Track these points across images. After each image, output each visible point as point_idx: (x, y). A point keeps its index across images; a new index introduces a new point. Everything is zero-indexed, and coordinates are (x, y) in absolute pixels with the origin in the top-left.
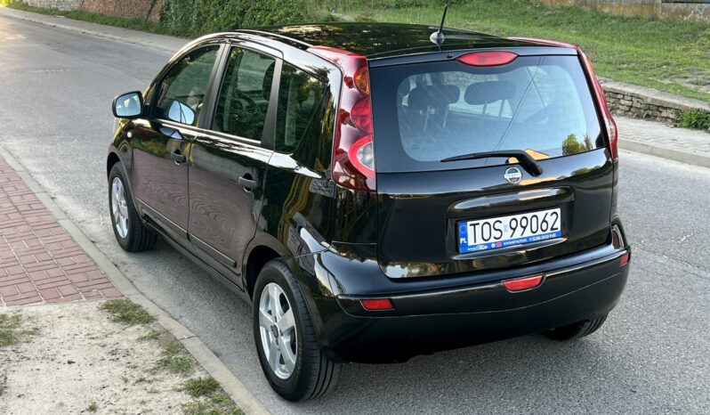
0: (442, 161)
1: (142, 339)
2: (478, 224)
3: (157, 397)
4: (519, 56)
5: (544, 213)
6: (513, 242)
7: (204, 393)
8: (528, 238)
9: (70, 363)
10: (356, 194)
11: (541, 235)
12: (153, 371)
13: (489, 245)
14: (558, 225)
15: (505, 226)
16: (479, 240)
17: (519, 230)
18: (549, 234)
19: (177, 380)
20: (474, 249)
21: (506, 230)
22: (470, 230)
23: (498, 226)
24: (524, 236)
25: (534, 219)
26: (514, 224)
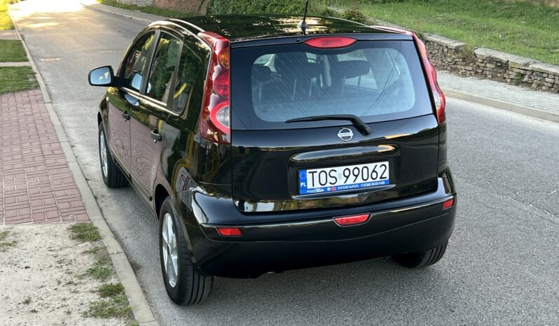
0: (286, 122)
1: (85, 252)
2: (316, 172)
3: (76, 296)
4: (358, 40)
5: (374, 165)
6: (346, 187)
7: (110, 295)
8: (359, 184)
9: (26, 268)
10: (219, 147)
11: (371, 183)
12: (81, 277)
13: (326, 189)
14: (387, 175)
15: (340, 174)
16: (317, 185)
17: (352, 178)
18: (378, 182)
19: (96, 284)
20: (312, 191)
21: (340, 178)
22: (309, 176)
23: (333, 174)
24: (356, 182)
25: (365, 170)
26: (347, 173)
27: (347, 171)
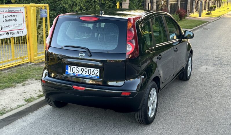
0: (64, 46)
2: (72, 67)
4: (100, 19)
5: (93, 69)
6: (82, 75)
11: (91, 76)
13: (74, 74)
14: (98, 74)
15: (80, 70)
16: (71, 72)
17: (84, 73)
18: (95, 76)
20: (69, 74)
22: (69, 68)
23: (77, 69)
24: (86, 74)
25: (90, 70)
27: (82, 69)
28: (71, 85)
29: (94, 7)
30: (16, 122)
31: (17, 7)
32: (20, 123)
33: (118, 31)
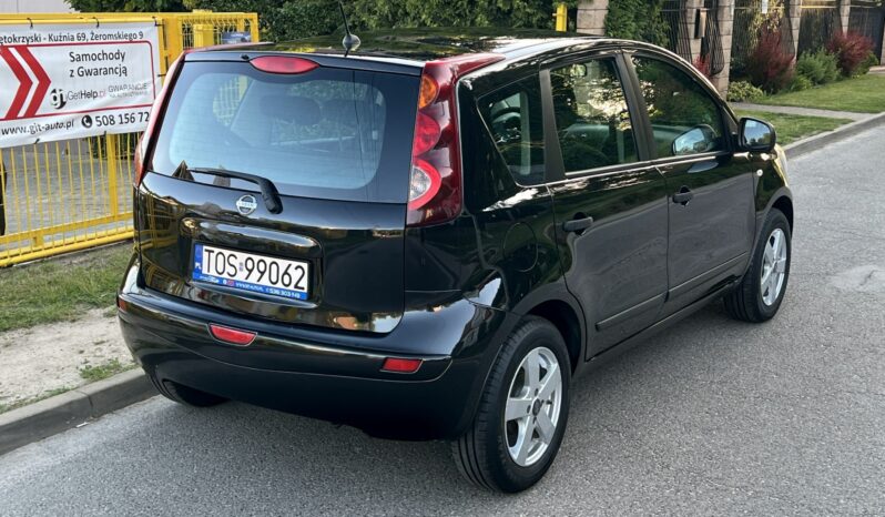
2: (213, 251)
5: (287, 262)
6: (247, 286)
8: (265, 287)
11: (280, 289)
13: (222, 279)
14: (304, 283)
15: (241, 264)
16: (213, 271)
17: (255, 274)
18: (291, 291)
20: (206, 279)
21: (241, 269)
22: (205, 255)
23: (231, 260)
24: (259, 283)
25: (274, 267)
26: (250, 265)
27: (250, 262)
28: (208, 321)
29: (468, 23)
30: (19, 454)
31: (126, 22)
32: (35, 458)
33: (384, 117)
